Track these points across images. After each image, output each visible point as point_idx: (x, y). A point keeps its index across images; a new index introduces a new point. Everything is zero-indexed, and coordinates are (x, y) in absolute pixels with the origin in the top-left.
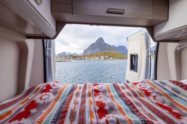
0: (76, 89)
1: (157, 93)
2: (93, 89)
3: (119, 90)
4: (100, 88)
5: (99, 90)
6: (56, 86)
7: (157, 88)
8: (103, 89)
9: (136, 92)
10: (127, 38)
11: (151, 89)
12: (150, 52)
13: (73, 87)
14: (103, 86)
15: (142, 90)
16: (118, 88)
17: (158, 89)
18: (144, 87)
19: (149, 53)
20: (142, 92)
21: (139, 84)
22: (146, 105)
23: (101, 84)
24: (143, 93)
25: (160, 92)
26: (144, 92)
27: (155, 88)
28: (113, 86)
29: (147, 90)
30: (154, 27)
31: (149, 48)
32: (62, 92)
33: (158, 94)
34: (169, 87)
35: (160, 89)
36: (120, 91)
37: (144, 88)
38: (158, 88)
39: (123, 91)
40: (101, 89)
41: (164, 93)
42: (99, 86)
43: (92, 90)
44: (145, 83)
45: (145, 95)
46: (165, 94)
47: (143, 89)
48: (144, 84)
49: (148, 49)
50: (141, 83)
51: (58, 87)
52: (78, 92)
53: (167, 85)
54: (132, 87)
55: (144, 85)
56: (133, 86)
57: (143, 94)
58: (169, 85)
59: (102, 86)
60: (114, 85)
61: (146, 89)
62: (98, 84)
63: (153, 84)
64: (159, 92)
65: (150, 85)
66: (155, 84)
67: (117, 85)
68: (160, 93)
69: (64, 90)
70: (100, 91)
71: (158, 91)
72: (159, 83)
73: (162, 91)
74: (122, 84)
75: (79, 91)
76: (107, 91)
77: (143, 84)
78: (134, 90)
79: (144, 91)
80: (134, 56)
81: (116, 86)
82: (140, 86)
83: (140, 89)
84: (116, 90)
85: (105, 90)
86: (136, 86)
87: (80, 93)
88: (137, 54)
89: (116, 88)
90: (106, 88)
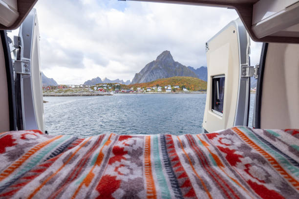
0: (74, 147)
1: (254, 157)
2: (113, 146)
3: (171, 149)
4: (129, 145)
5: (125, 150)
6: (28, 140)
7: (256, 146)
8: (135, 147)
9: (207, 154)
10: (207, 44)
11: (243, 147)
12: (248, 69)
13: (71, 143)
14: (138, 139)
15: (222, 149)
16: (170, 145)
17: (258, 148)
18: (229, 142)
19: (247, 72)
20: (220, 155)
21: (219, 137)
22: (222, 187)
23: (136, 137)
24: (222, 157)
25: (261, 154)
26: (224, 155)
27: (251, 147)
28: (159, 141)
29: (234, 151)
30: (254, 5)
31: (247, 60)
32: (33, 153)
33: (256, 161)
34: (284, 143)
35: (262, 148)
36: (174, 151)
37: (228, 147)
38: (260, 145)
39: (179, 153)
40: (132, 146)
41: (270, 156)
42: (129, 141)
43: (110, 149)
44: (233, 134)
45: (228, 162)
46: (273, 159)
47: (224, 147)
48: (231, 136)
49: (245, 63)
50: (224, 135)
51: (30, 142)
52: (74, 152)
53: (280, 140)
54: (203, 142)
55: (230, 139)
56: (205, 140)
57: (223, 159)
58: (283, 140)
59: (135, 141)
60: (164, 138)
61: (231, 148)
62: (130, 137)
63: (248, 136)
64: (260, 156)
65: (242, 140)
66: (253, 137)
67: (171, 138)
68: (262, 158)
69: (42, 149)
70: (126, 152)
71: (258, 152)
72: (263, 136)
73: (267, 152)
74: (183, 138)
75: (78, 150)
76: (144, 151)
77: (228, 136)
78: (204, 149)
79: (225, 152)
80: (218, 79)
81: (167, 141)
82: (220, 141)
83: (217, 148)
84: (166, 148)
85: (141, 149)
86: (211, 140)
87: (78, 155)
88: (224, 75)
89: (167, 145)
90: (143, 145)
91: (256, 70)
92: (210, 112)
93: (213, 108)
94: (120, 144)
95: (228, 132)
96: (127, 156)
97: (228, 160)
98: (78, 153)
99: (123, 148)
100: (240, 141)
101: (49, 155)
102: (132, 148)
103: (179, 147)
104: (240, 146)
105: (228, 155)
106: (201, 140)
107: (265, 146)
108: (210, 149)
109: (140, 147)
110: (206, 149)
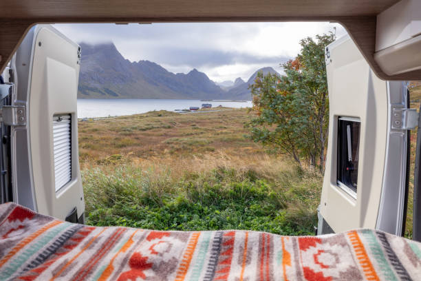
2: (132, 254)
3: (224, 266)
4: (157, 253)
5: (148, 261)
8: (167, 257)
15: (310, 274)
16: (226, 257)
21: (319, 247)
23: (177, 234)
27: (364, 274)
28: (210, 248)
29: (329, 279)
30: (378, 16)
38: (380, 274)
39: (234, 274)
40: (161, 255)
44: (344, 245)
47: (317, 270)
48: (340, 247)
52: (70, 259)
54: (285, 255)
55: (335, 255)
59: (170, 246)
60: (220, 241)
61: (327, 273)
62: (168, 234)
66: (378, 254)
70: (150, 266)
75: (77, 256)
76: (178, 266)
77: (335, 248)
80: (350, 123)
81: (223, 249)
82: (315, 257)
83: (302, 270)
87: (77, 263)
88: (359, 118)
89: (219, 257)
92: (333, 187)
93: (339, 178)
94: (145, 248)
95: (338, 240)
96: (148, 273)
98: (77, 259)
99: (147, 258)
100: (351, 259)
102: (161, 258)
103: (239, 263)
104: (344, 271)
106: (284, 250)
107: (392, 274)
108: (287, 272)
109: (174, 258)
110: (282, 272)
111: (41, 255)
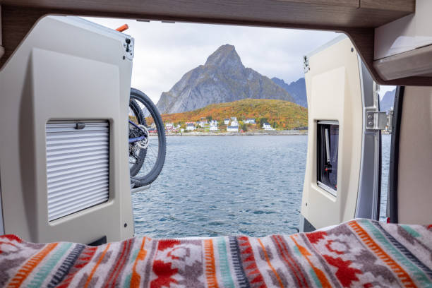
0: (86, 264)
1: (379, 272)
2: (152, 262)
3: (249, 263)
4: (178, 258)
5: (173, 267)
6: (6, 254)
7: (384, 253)
8: (190, 261)
9: (307, 269)
10: (305, 59)
11: (365, 256)
12: (376, 116)
13: (76, 257)
14: (191, 246)
15: (331, 261)
16: (247, 255)
17: (387, 256)
18: (342, 248)
19: (376, 122)
20: (328, 270)
21: (327, 238)
23: (188, 242)
24: (330, 274)
25: (389, 267)
26: (334, 269)
27: (375, 255)
28: (229, 249)
29: (349, 262)
30: (376, 30)
31: (376, 100)
32: (24, 277)
33: (380, 278)
34: (426, 248)
35: (393, 257)
36: (253, 266)
37: (340, 256)
38: (389, 253)
39: (263, 268)
40: (183, 260)
41: (401, 270)
42: (178, 251)
43: (148, 266)
44: (349, 233)
45: (339, 281)
46: (406, 275)
47: (335, 256)
48: (346, 236)
49: (372, 105)
50: (336, 234)
51: (11, 257)
52: (89, 273)
53: (420, 243)
54: (301, 249)
55: (344, 243)
56: (304, 245)
57: (332, 277)
58: (425, 243)
59: (188, 250)
60: (237, 243)
61: (345, 258)
62: (177, 242)
63: (372, 236)
64: (386, 269)
65: (364, 243)
66: (381, 238)
67: (248, 244)
68: (390, 273)
69: (36, 270)
70: (176, 271)
71: (385, 264)
72: (396, 236)
73: (399, 263)
74: (267, 242)
75: (94, 270)
76: (204, 268)
77: (341, 237)
78: (302, 261)
79: (336, 266)
80: (328, 127)
81: (242, 248)
82: (328, 247)
83: (323, 258)
84: (240, 262)
85: (199, 264)
86: (315, 244)
87: (97, 279)
88: (337, 121)
89: (241, 256)
90: (202, 257)
91: (389, 117)
92: (314, 186)
93: (319, 179)
94: (162, 256)
95: (342, 230)
96: (177, 277)
97: (339, 278)
98: (96, 274)
99: (170, 263)
100: (359, 244)
101: (50, 280)
102: (183, 262)
103: (263, 259)
104: (359, 254)
105: (339, 271)
106: (297, 245)
108: (311, 261)
109: (197, 261)
110: (307, 261)
111: (55, 277)
